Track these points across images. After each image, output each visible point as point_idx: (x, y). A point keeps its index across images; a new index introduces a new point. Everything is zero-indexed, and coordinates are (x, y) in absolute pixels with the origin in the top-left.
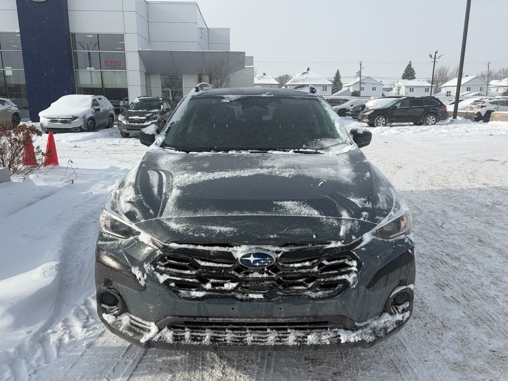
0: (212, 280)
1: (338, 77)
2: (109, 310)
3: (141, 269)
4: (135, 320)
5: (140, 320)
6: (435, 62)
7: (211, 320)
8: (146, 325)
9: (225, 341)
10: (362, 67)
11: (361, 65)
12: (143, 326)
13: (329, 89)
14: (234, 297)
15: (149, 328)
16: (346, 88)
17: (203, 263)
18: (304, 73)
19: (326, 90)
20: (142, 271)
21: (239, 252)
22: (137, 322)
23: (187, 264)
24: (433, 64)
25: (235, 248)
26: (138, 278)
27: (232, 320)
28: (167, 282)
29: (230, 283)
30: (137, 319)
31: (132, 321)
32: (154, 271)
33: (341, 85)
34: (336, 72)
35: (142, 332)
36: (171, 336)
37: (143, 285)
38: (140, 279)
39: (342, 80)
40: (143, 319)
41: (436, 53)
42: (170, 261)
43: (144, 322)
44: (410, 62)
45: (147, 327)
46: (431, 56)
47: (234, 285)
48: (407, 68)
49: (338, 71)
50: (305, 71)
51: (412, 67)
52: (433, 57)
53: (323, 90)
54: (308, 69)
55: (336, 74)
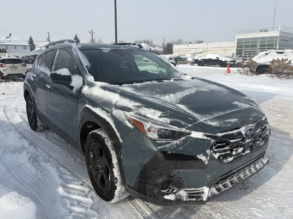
0: (235, 149)
1: (31, 41)
2: (167, 192)
3: (205, 154)
4: (189, 191)
5: (194, 189)
6: (92, 35)
7: (233, 172)
8: (200, 190)
9: (236, 181)
10: (49, 35)
11: (48, 34)
12: (197, 192)
13: (28, 48)
14: (242, 155)
15: (202, 191)
16: (40, 48)
17: (232, 141)
18: (8, 37)
19: (26, 49)
20: (205, 156)
21: (243, 130)
22: (192, 191)
23: (225, 144)
24: (92, 37)
25: (241, 129)
26: (203, 161)
27: (240, 168)
28: (219, 157)
29: (241, 148)
30: (191, 189)
31: (188, 192)
32: (213, 153)
33: (34, 46)
34: (30, 37)
35: (199, 195)
36: (215, 190)
37: (207, 164)
38: (205, 161)
39: (35, 43)
40: (196, 188)
41: (92, 31)
42: (218, 144)
43: (197, 189)
44: (76, 35)
45: (201, 191)
46: (90, 32)
47: (242, 149)
48: (75, 38)
49: (31, 37)
50: (8, 36)
51: (78, 37)
52: (91, 32)
53: (24, 49)
54: (10, 35)
55: (30, 39)
